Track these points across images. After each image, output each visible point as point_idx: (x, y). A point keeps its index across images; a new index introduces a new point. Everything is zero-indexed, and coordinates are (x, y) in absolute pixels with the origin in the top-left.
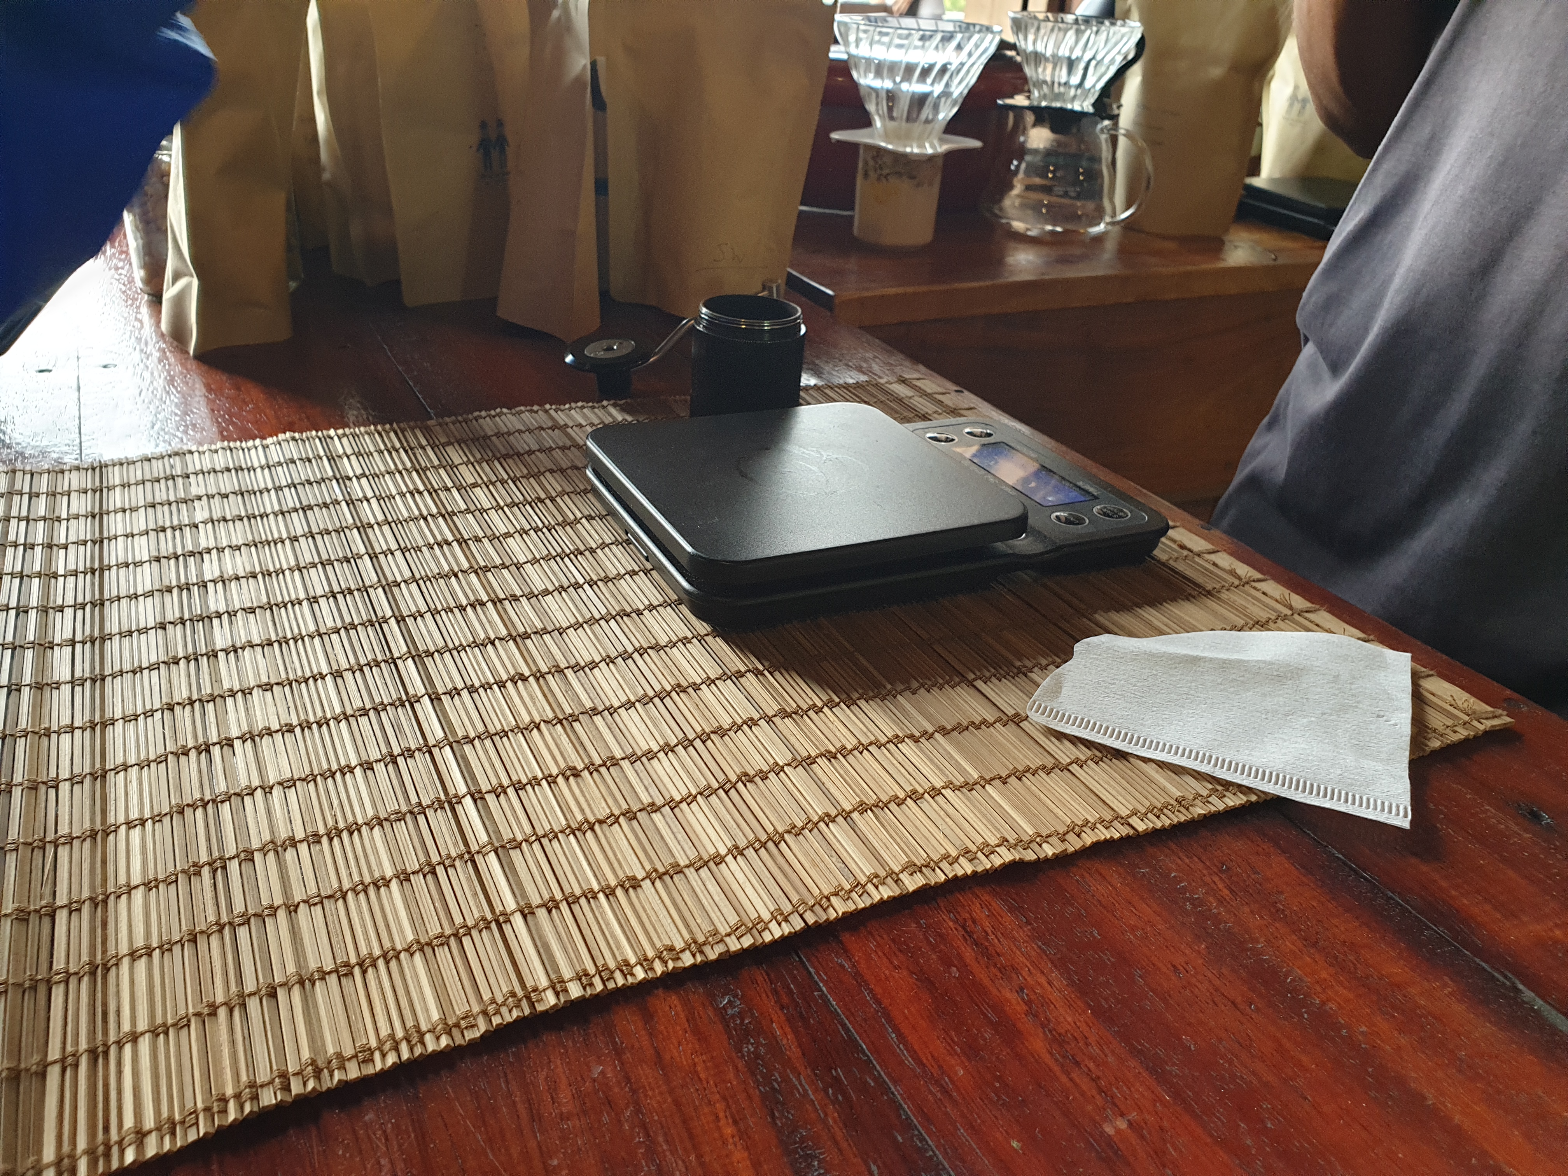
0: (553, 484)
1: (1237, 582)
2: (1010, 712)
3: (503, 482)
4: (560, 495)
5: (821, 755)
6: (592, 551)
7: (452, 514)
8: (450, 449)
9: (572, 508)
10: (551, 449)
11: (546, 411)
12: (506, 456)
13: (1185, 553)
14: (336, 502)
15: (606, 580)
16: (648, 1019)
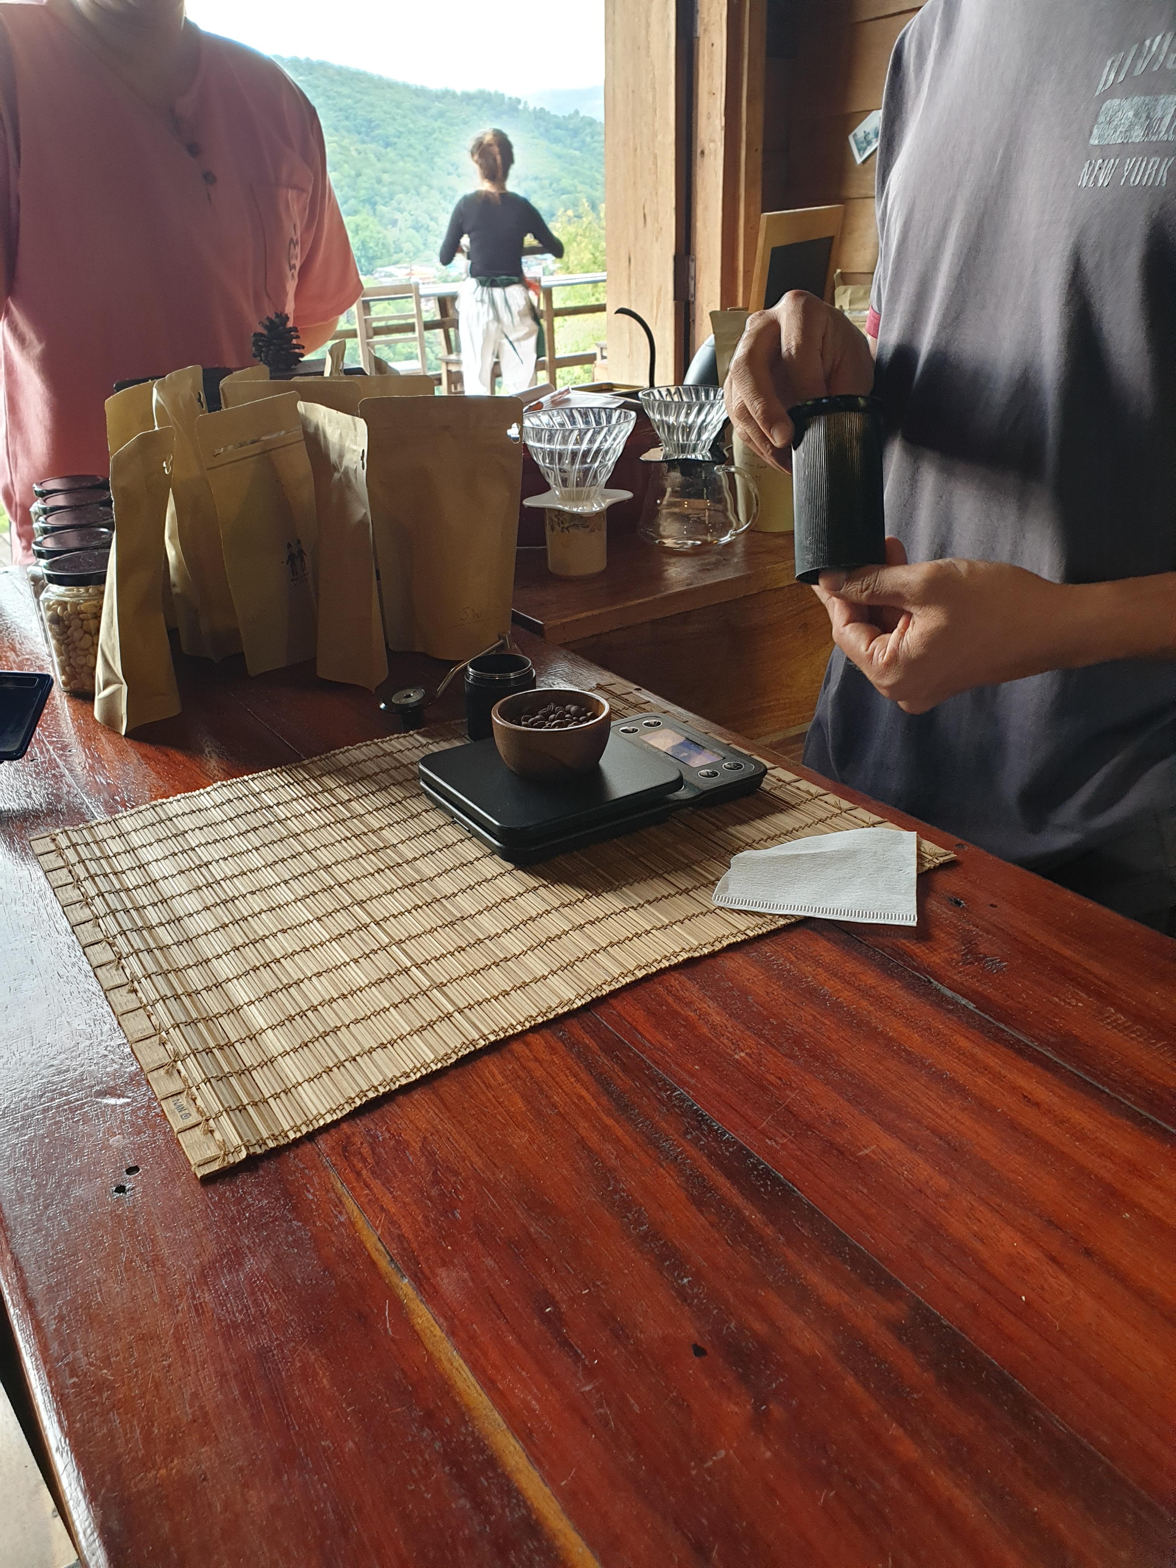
0: (398, 793)
1: (810, 797)
3: (366, 795)
4: (405, 798)
5: (587, 923)
6: (434, 831)
7: (344, 820)
8: (324, 778)
9: (416, 806)
10: (388, 770)
11: (376, 744)
12: (362, 779)
13: (781, 783)
14: (271, 823)
15: (447, 847)
16: (527, 1044)
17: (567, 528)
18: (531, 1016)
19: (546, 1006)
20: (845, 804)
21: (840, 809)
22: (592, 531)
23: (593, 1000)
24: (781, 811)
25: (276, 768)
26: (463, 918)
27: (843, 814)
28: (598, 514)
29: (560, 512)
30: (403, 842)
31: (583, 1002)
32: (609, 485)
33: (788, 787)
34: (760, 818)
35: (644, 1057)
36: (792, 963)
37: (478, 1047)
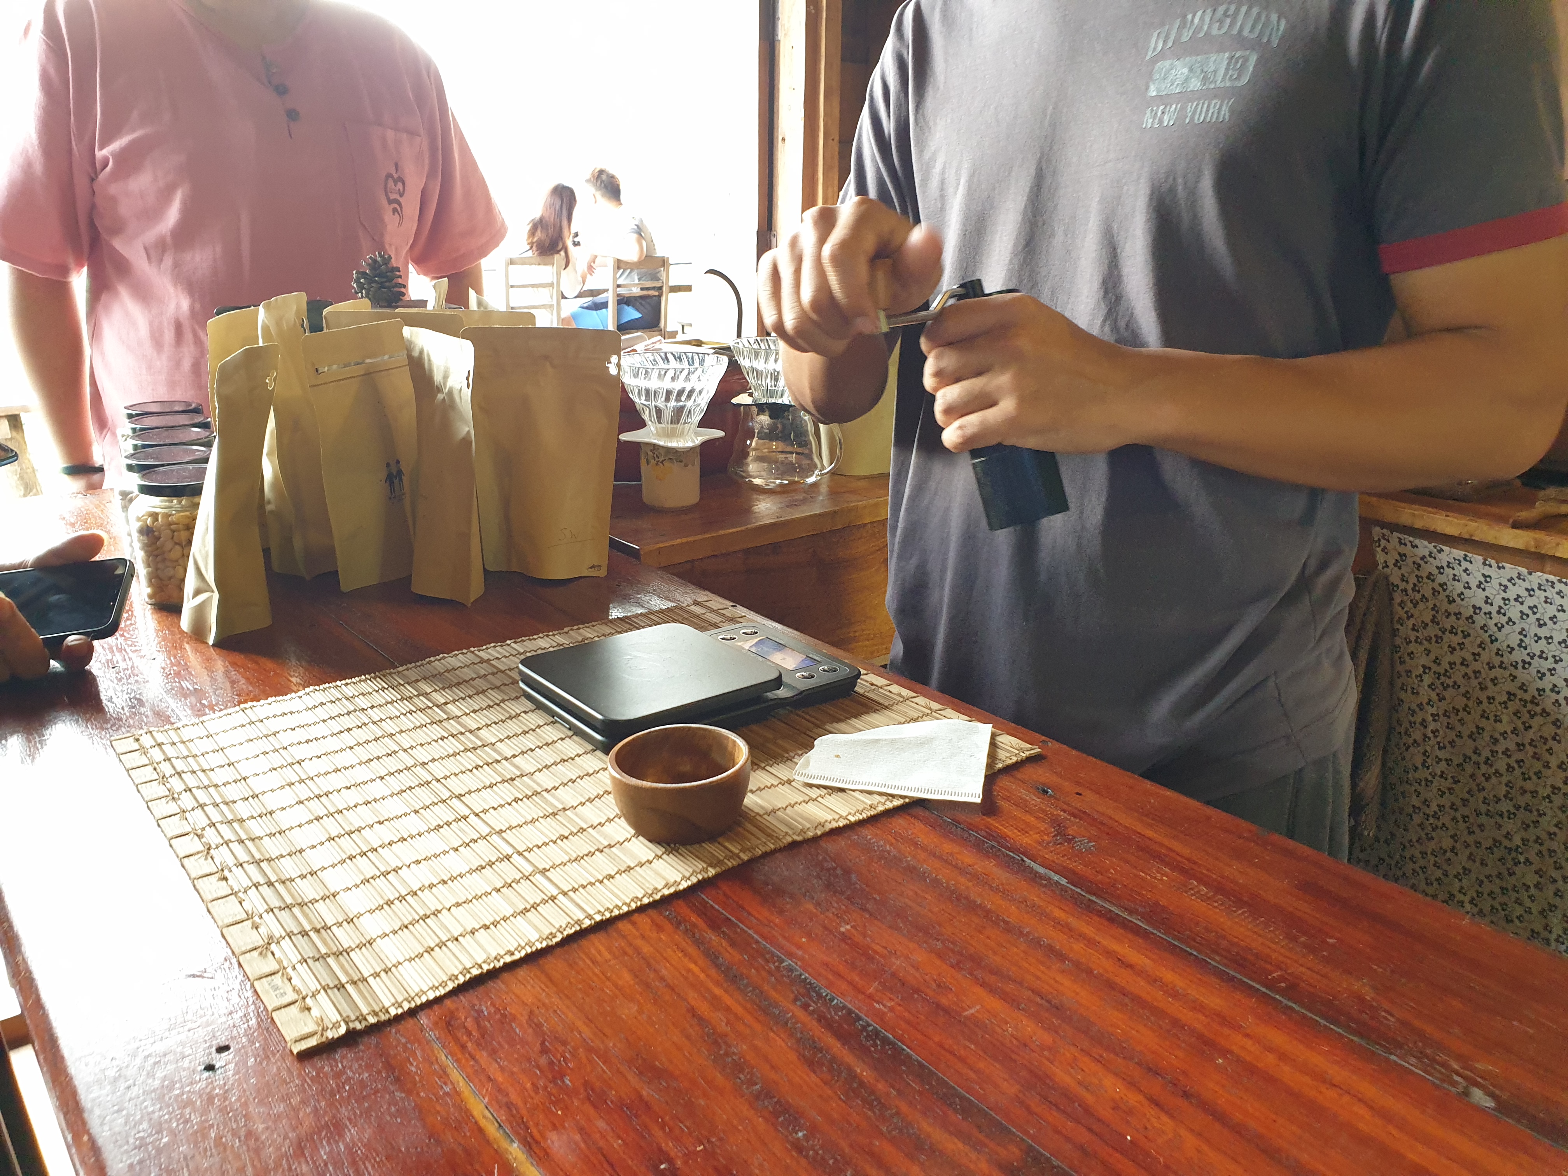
0: (496, 696)
1: (902, 699)
2: (785, 779)
3: (463, 699)
4: (503, 701)
6: (534, 730)
7: (441, 722)
8: (419, 684)
9: (515, 707)
10: (485, 676)
11: (473, 652)
12: (459, 684)
13: (874, 687)
14: (365, 724)
15: (547, 744)
16: (634, 924)
17: (662, 462)
18: (637, 898)
19: (652, 887)
20: (935, 706)
21: (931, 709)
22: (686, 465)
23: (699, 882)
24: (875, 711)
25: (369, 674)
26: (564, 809)
27: (934, 714)
28: (692, 449)
29: (655, 446)
30: (501, 741)
31: (689, 883)
32: (702, 424)
33: (880, 690)
34: (856, 717)
35: (751, 932)
36: (891, 844)
37: (584, 926)
